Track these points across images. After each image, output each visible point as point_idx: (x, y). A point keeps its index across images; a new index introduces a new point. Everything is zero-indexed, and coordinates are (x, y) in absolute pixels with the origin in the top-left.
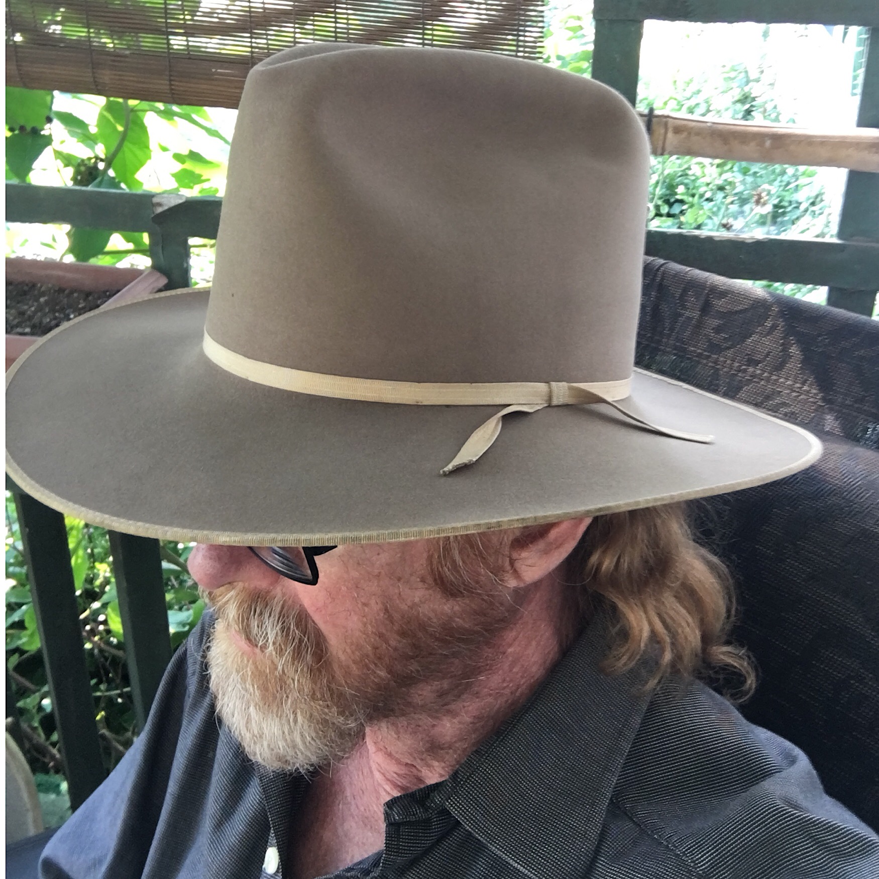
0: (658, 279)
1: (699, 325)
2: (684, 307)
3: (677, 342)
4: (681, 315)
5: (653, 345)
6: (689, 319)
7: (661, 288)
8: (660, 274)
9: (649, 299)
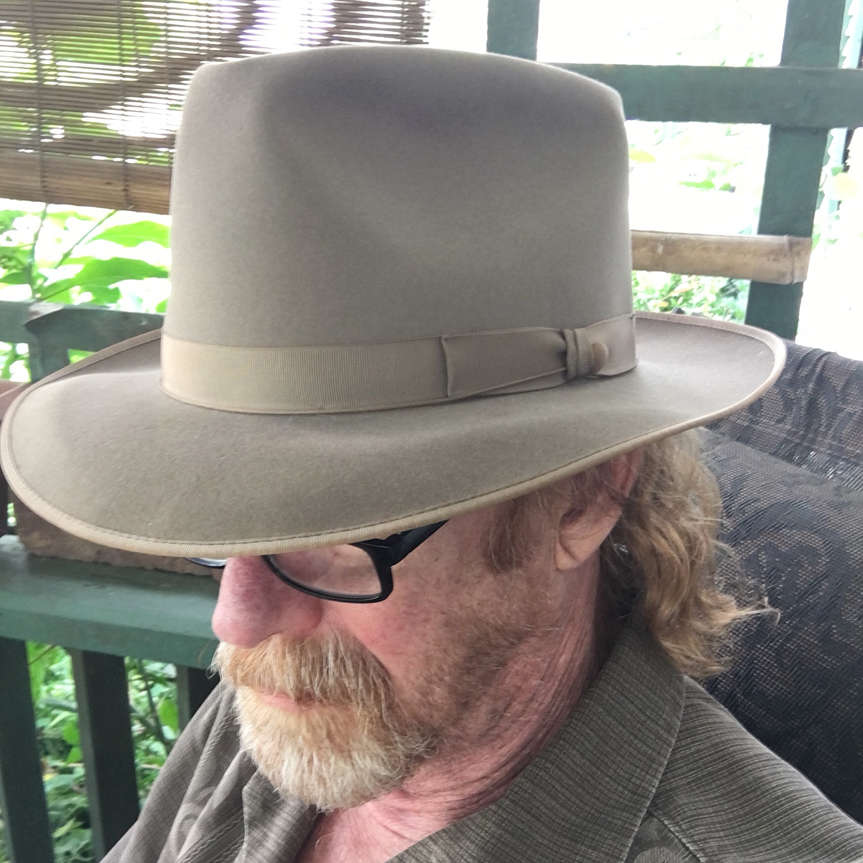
0: (818, 370)
2: (845, 401)
3: (834, 440)
4: (841, 410)
5: (805, 444)
6: (850, 415)
7: (821, 380)
8: (821, 364)
9: (805, 392)
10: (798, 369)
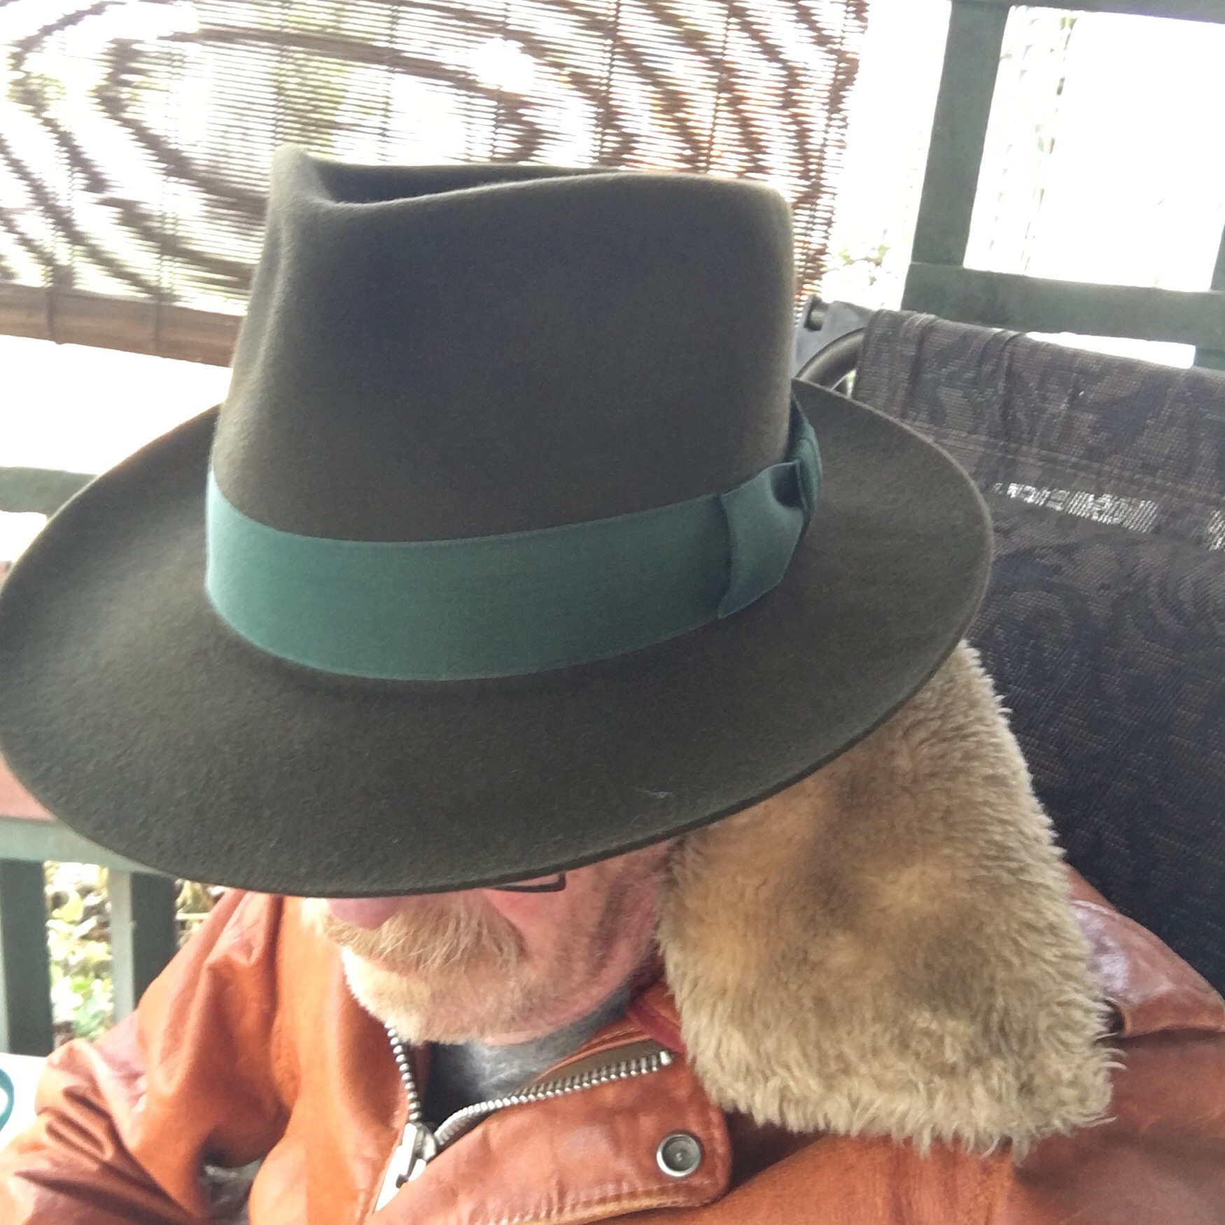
0: (1006, 364)
1: (1069, 423)
2: (1046, 399)
3: (1042, 449)
4: (1043, 411)
5: (1010, 457)
6: (1055, 415)
7: (1011, 375)
8: (1006, 355)
9: (995, 393)
10: (980, 363)
